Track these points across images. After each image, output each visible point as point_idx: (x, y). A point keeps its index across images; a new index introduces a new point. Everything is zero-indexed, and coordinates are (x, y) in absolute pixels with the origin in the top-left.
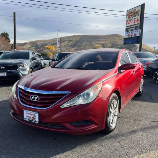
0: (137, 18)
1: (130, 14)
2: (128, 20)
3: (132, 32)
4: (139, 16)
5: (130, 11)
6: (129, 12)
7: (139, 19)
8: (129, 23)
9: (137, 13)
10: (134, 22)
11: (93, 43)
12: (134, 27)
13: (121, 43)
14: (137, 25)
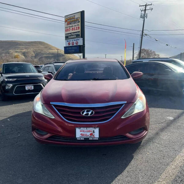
0: (78, 25)
1: (69, 20)
2: (67, 26)
3: (73, 40)
4: (80, 24)
5: (68, 16)
6: (67, 18)
7: (80, 26)
8: (69, 30)
9: (77, 20)
10: (74, 29)
11: (11, 51)
12: (75, 35)
13: (47, 51)
14: (78, 33)
